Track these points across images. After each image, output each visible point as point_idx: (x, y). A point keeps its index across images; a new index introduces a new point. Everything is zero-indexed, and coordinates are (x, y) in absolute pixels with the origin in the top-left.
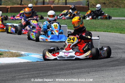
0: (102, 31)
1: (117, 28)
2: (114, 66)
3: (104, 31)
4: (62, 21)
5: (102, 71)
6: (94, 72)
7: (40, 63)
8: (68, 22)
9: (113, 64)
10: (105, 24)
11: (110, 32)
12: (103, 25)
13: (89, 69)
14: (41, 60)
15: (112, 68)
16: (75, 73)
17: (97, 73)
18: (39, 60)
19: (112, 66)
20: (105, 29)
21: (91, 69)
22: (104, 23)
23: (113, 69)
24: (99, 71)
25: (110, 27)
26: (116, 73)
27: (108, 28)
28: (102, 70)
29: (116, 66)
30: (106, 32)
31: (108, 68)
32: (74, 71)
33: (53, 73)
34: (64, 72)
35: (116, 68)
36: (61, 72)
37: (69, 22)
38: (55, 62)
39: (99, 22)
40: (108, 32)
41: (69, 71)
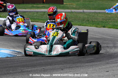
0: (77, 25)
1: (92, 21)
2: (90, 62)
3: (79, 25)
4: (34, 14)
5: (76, 68)
6: (68, 69)
7: (10, 59)
8: (40, 15)
9: (89, 60)
10: (80, 18)
11: (85, 26)
12: (78, 18)
13: (63, 65)
14: (11, 56)
15: (87, 64)
16: (47, 70)
17: (71, 69)
18: (9, 56)
19: (88, 62)
20: (80, 23)
21: (65, 65)
22: (79, 16)
23: (88, 66)
24: (73, 67)
25: (86, 20)
26: (91, 69)
27: (83, 21)
28: (77, 66)
29: (91, 62)
30: (81, 25)
31: (83, 64)
32: (47, 67)
33: (24, 70)
34: (36, 69)
35: (91, 64)
36: (33, 69)
37: (42, 15)
38: (27, 58)
39: (73, 15)
40: (83, 25)
41: (41, 68)
